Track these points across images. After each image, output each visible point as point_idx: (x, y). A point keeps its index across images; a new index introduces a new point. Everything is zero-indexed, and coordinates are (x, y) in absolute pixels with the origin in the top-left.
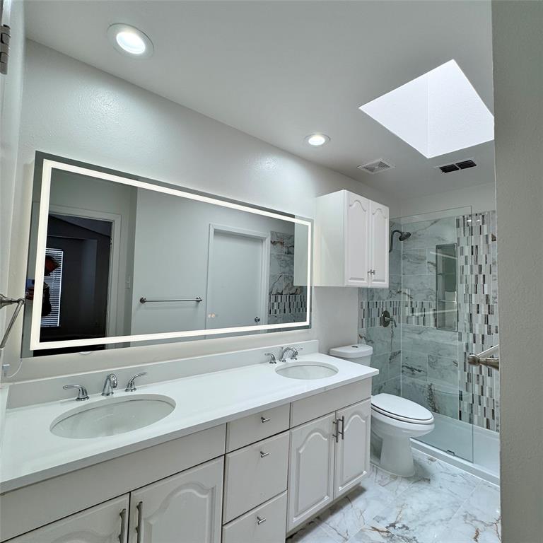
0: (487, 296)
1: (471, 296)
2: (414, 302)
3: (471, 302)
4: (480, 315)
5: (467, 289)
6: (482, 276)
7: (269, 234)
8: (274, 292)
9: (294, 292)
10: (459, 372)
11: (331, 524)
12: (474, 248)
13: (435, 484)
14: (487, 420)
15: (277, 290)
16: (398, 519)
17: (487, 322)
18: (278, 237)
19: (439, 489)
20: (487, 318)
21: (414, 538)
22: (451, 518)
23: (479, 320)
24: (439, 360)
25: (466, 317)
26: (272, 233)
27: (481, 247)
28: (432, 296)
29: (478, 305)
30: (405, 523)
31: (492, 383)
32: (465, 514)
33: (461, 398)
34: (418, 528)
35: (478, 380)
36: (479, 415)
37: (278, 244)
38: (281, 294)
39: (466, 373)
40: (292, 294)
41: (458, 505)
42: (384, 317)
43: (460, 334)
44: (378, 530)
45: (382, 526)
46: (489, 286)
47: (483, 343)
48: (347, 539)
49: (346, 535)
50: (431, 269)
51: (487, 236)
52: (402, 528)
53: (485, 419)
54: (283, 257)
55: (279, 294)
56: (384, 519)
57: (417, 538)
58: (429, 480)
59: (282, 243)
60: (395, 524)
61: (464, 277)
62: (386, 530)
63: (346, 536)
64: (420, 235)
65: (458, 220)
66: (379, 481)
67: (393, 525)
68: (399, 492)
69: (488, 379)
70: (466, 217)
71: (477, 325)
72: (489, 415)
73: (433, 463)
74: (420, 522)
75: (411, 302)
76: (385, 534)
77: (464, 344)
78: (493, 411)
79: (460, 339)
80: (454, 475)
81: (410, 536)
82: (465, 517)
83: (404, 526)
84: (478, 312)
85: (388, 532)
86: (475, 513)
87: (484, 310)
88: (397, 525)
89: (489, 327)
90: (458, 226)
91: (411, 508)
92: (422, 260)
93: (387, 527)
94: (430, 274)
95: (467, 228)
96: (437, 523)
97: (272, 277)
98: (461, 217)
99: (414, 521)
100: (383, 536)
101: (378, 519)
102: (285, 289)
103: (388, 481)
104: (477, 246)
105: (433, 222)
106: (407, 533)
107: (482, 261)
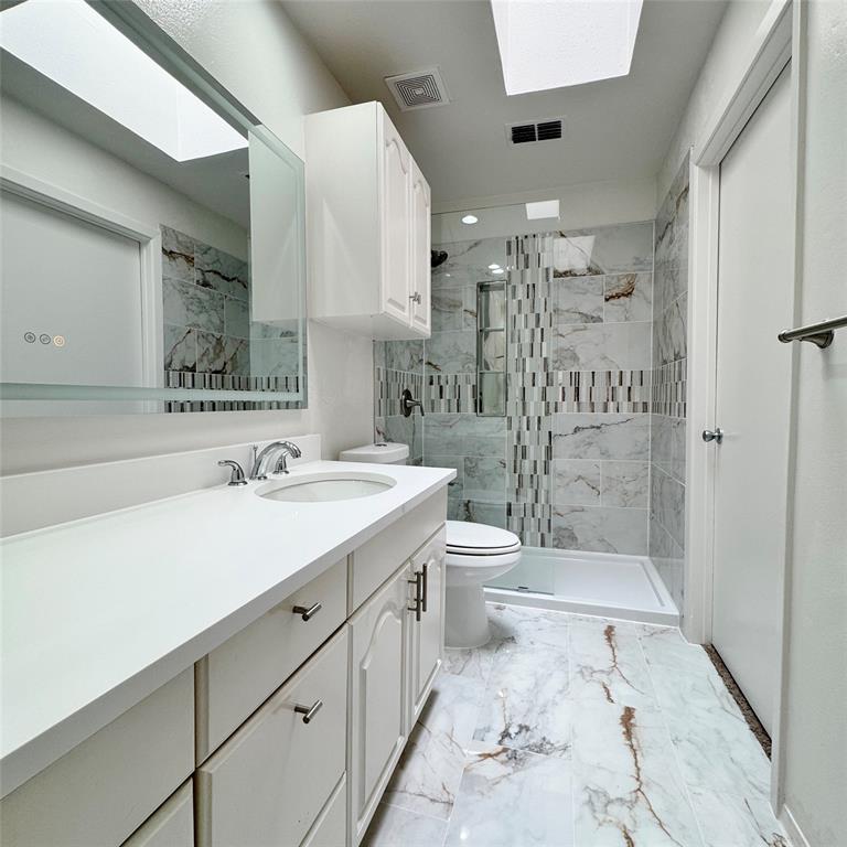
0: (545, 359)
1: (524, 360)
2: (443, 376)
3: (524, 370)
4: (535, 388)
5: (520, 351)
6: (539, 329)
7: (159, 230)
8: (176, 365)
9: (219, 368)
10: (507, 475)
11: (412, 788)
12: (531, 287)
13: (523, 641)
14: (542, 535)
15: (184, 360)
16: (507, 719)
17: (544, 397)
18: (179, 242)
19: (532, 646)
20: (544, 390)
21: (544, 739)
22: (568, 684)
23: (534, 395)
24: (480, 463)
25: (518, 393)
26: (165, 231)
27: (540, 286)
28: (470, 365)
29: (534, 374)
30: (518, 720)
31: (549, 485)
32: (578, 669)
33: (509, 512)
34: (540, 720)
35: (532, 482)
36: (533, 530)
37: (181, 260)
38: (193, 369)
39: (517, 475)
40: (216, 372)
41: (564, 660)
42: (405, 400)
43: (510, 419)
44: (490, 755)
45: (492, 745)
46: (548, 345)
47: (539, 429)
48: (450, 804)
49: (446, 795)
50: (469, 322)
51: (547, 269)
52: (520, 732)
53: (539, 535)
54: (191, 291)
55: (188, 369)
56: (488, 730)
57: (548, 738)
58: (513, 638)
59: (190, 260)
60: (507, 730)
61: (517, 333)
62: (500, 748)
63: (445, 798)
64: (452, 265)
65: (509, 243)
66: (450, 668)
67: (506, 734)
68: (486, 675)
69: (545, 477)
70: (520, 239)
71: (532, 403)
72: (544, 528)
73: (504, 612)
74: (537, 709)
75: (439, 377)
76: (503, 757)
77: (515, 434)
78: (549, 521)
79: (510, 428)
80: (537, 620)
81: (536, 740)
82: (581, 672)
83: (521, 727)
84: (534, 385)
85: (505, 750)
86: (588, 662)
87: (541, 380)
88: (513, 730)
89: (548, 405)
90: (509, 253)
91: (515, 691)
92: (455, 306)
93: (500, 743)
94: (468, 329)
95: (522, 257)
96: (557, 700)
97: (169, 330)
98: (514, 239)
99: (529, 710)
100: (502, 763)
101: (480, 735)
102: (201, 360)
103: (461, 663)
104: (534, 285)
105: (472, 243)
106: (531, 737)
107: (540, 309)
